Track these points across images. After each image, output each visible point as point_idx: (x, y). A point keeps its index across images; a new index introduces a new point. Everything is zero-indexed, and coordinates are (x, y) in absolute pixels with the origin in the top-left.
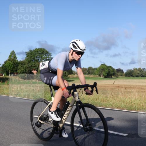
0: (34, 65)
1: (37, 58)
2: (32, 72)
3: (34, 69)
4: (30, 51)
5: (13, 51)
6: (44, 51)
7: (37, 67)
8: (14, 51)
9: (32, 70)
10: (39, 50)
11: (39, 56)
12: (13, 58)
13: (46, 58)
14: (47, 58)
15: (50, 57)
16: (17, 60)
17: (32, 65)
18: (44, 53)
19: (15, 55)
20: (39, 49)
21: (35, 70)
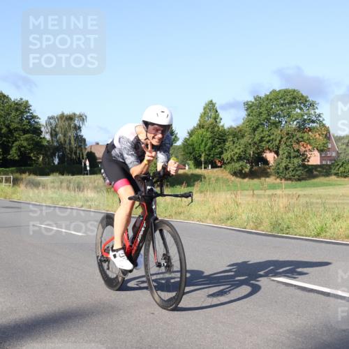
0: (269, 136)
1: (275, 116)
2: (264, 156)
3: (269, 149)
4: (256, 100)
5: (211, 101)
6: (294, 98)
7: (277, 142)
8: (214, 102)
9: (264, 152)
10: (280, 96)
11: (282, 111)
12: (211, 120)
13: (303, 116)
14: (306, 117)
15: (312, 112)
16: (221, 124)
17: (262, 137)
18: (295, 103)
19: (217, 111)
20: (280, 91)
21: (271, 151)
